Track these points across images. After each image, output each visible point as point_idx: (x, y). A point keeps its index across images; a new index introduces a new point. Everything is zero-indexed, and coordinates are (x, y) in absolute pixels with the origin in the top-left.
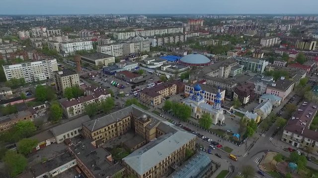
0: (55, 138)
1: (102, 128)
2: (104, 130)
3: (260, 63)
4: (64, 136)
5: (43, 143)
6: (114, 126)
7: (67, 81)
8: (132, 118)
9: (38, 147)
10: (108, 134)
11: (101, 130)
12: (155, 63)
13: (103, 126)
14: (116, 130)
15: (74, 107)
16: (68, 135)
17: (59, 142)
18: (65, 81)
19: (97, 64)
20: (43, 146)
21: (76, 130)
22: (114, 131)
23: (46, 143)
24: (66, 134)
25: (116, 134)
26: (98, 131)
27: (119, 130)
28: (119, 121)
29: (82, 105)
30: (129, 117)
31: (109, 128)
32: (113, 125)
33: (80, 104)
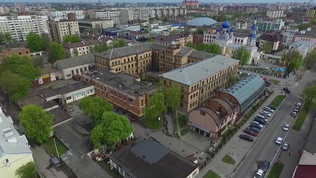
0: (61, 72)
1: (121, 57)
2: (123, 62)
3: (277, 23)
4: (73, 71)
5: (47, 76)
6: (134, 59)
7: (66, 28)
8: (154, 55)
9: (41, 81)
10: (127, 68)
11: (120, 59)
12: (160, 27)
13: (123, 55)
14: (136, 65)
15: (78, 49)
16: (77, 71)
17: (66, 78)
18: (63, 29)
19: (94, 26)
20: (47, 80)
21: (87, 66)
22: (134, 65)
23: (50, 78)
24: (74, 69)
25: (137, 71)
26: (117, 60)
27: (139, 65)
28: (140, 53)
29: (87, 48)
30: (150, 52)
31: (129, 59)
32: (134, 56)
33: (85, 47)
